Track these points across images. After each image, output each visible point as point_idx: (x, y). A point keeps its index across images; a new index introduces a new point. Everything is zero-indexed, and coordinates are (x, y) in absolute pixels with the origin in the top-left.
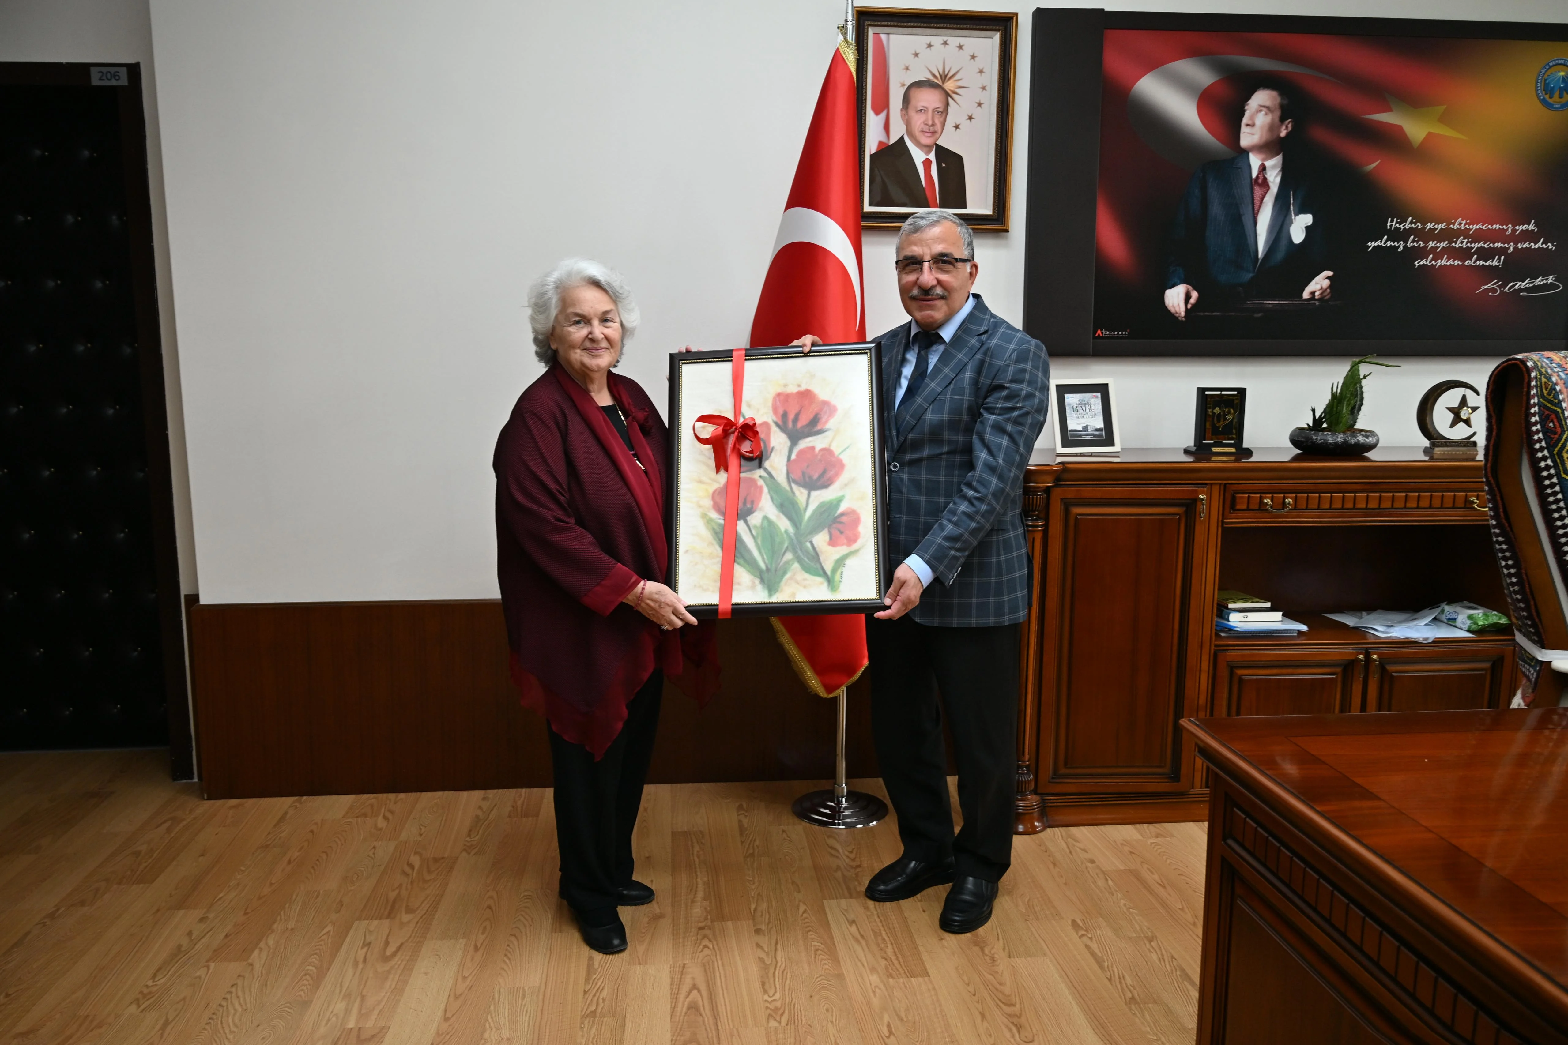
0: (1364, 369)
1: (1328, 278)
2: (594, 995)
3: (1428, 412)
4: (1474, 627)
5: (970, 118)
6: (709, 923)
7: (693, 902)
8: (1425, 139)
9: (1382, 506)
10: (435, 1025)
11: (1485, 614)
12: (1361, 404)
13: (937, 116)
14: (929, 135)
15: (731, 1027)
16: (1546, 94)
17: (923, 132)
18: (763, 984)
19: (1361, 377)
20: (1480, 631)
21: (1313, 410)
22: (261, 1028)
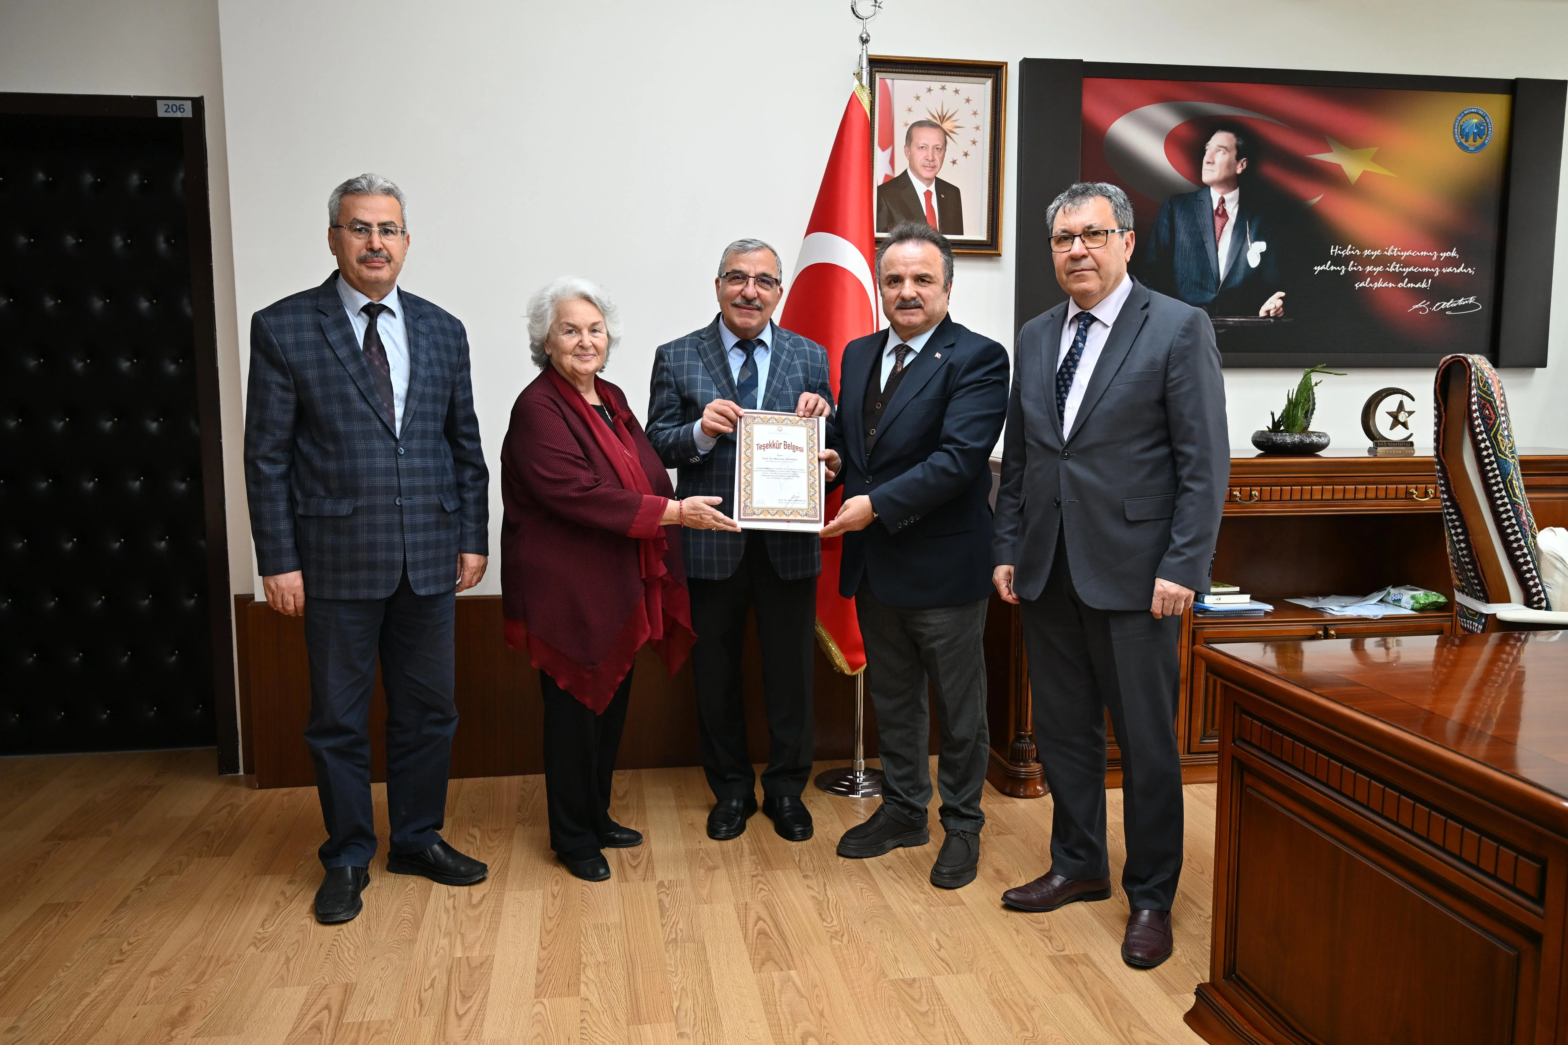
0: (1315, 378)
1: (1281, 298)
2: (672, 927)
3: (1371, 416)
4: (1417, 606)
5: (966, 154)
6: (760, 872)
7: (741, 856)
8: (1360, 177)
9: (1335, 497)
10: (535, 952)
11: (1426, 594)
12: (1314, 409)
13: (936, 152)
14: (930, 169)
15: (800, 946)
16: (1462, 138)
17: (924, 166)
18: (820, 915)
19: (1313, 384)
20: (1423, 609)
21: (1273, 414)
22: (377, 960)
